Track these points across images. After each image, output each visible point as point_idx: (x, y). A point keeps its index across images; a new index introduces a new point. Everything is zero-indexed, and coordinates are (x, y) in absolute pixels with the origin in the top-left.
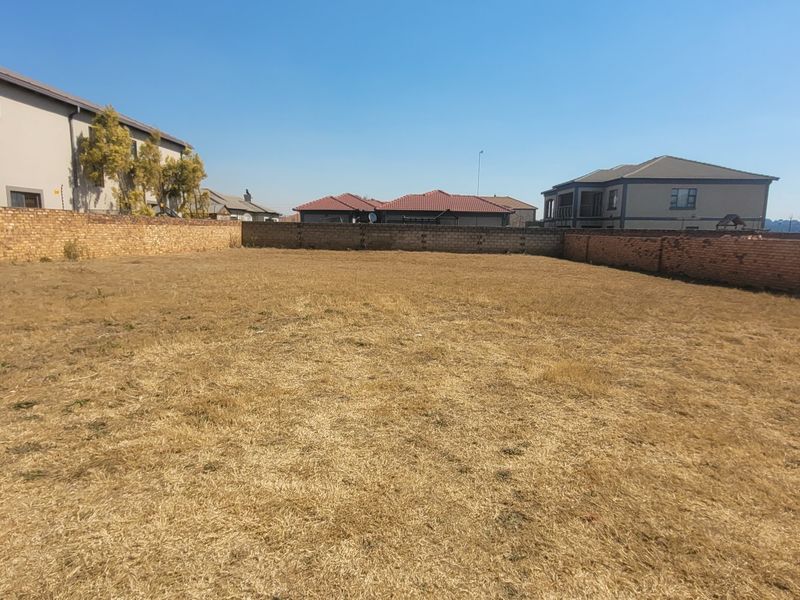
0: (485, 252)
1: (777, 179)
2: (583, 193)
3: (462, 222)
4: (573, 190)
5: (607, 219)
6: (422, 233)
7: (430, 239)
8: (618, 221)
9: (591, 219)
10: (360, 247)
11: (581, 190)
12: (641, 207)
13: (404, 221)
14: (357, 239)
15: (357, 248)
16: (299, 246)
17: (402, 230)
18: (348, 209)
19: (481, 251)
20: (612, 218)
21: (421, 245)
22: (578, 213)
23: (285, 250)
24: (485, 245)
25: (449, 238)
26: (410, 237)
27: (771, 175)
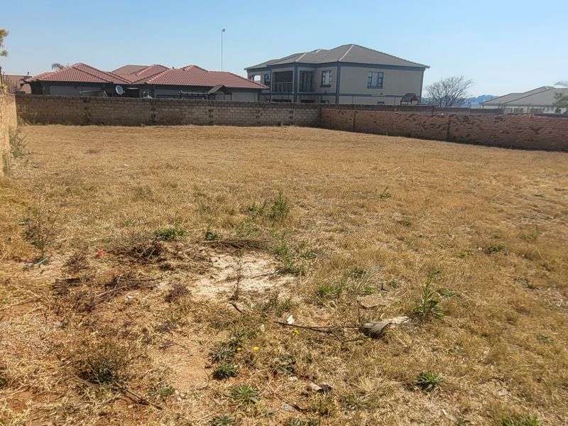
0: (263, 125)
1: (429, 67)
2: (301, 71)
3: (236, 97)
4: (292, 69)
5: (322, 95)
6: (209, 108)
7: (216, 113)
8: (335, 97)
9: (308, 94)
10: (152, 122)
11: (300, 69)
12: (352, 86)
13: (181, 96)
14: (148, 114)
15: (148, 124)
16: (87, 122)
17: (191, 105)
18: (100, 81)
19: (259, 124)
20: (326, 94)
21: (209, 119)
22: (298, 90)
23: (73, 127)
24: (262, 119)
25: (233, 112)
26: (199, 112)
27: (425, 64)
